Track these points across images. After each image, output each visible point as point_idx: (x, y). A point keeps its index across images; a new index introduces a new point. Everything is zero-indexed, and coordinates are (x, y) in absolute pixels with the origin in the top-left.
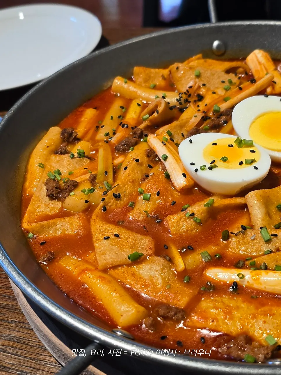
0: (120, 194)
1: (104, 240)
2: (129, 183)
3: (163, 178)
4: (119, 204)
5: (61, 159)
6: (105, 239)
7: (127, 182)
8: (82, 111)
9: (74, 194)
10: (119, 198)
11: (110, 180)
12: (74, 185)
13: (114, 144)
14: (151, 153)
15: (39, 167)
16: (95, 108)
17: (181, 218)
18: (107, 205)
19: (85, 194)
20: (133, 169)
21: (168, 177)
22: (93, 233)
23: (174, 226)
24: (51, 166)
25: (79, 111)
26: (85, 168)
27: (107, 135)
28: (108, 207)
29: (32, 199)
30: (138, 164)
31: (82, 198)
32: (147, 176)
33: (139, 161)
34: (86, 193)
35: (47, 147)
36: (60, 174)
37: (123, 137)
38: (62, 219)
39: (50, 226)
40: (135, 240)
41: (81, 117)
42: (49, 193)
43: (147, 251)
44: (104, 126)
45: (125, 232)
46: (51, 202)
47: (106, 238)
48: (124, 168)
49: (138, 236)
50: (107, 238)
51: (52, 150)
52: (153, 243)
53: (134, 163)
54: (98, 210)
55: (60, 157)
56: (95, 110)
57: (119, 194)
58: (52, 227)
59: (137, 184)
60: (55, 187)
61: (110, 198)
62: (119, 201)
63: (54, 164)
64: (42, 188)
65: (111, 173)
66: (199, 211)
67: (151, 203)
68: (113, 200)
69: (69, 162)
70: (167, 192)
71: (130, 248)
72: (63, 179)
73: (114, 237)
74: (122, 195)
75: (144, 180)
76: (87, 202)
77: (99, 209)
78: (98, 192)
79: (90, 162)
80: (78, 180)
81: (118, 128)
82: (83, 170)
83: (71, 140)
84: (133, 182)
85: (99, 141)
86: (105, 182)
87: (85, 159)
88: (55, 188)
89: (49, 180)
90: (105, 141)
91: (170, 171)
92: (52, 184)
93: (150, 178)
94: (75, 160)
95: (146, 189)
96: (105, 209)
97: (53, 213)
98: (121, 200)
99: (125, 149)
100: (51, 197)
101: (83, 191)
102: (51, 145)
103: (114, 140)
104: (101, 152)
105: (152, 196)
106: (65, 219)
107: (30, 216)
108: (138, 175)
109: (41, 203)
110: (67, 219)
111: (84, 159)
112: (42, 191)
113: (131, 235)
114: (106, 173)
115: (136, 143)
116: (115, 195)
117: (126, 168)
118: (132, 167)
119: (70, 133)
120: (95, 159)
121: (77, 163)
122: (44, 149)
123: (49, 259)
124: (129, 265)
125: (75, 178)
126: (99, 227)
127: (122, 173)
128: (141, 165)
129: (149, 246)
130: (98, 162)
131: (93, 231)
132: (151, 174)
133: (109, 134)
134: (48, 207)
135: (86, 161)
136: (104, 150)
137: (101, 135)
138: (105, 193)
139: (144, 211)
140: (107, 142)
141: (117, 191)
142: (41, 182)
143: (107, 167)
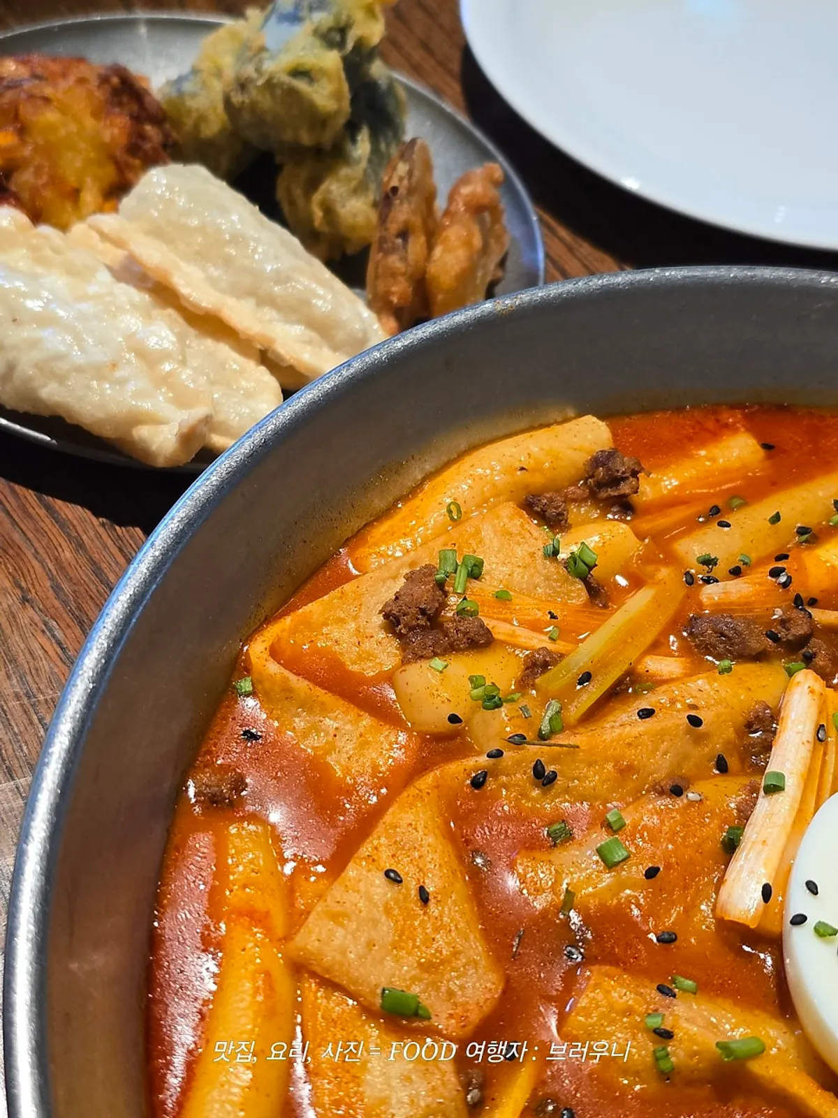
0: (556, 776)
1: (382, 875)
2: (610, 766)
3: (715, 833)
4: (529, 799)
5: (520, 534)
6: (387, 873)
7: (607, 760)
8: (726, 426)
9: (441, 672)
10: (544, 785)
11: (576, 710)
12: (472, 640)
13: (701, 605)
14: (767, 723)
15: (444, 510)
16: (767, 447)
17: (629, 1011)
18: (496, 777)
19: (469, 693)
20: (661, 735)
21: (730, 847)
22: (380, 828)
23: (588, 1016)
24: (478, 532)
25: (718, 421)
26: (550, 613)
27: (708, 562)
28: (491, 784)
29: (340, 589)
30: (687, 732)
31: (448, 700)
32: (677, 791)
33: (701, 728)
34: (476, 692)
35: (522, 469)
36: (475, 573)
37: (747, 606)
38: (354, 711)
39: (308, 705)
40: (456, 954)
41: (703, 444)
42: (391, 610)
43: (451, 1016)
44: (728, 525)
45: (459, 903)
46: (382, 635)
47: (392, 875)
48: (642, 710)
49: (476, 948)
50: (393, 877)
51: (527, 486)
52: (487, 1009)
53: (680, 722)
54: (459, 770)
55: (522, 526)
56: (761, 453)
57: (554, 775)
58: (310, 710)
59: (630, 786)
60: (423, 606)
61: (518, 763)
62: (536, 793)
63: (487, 532)
64: (395, 578)
65: (595, 691)
66: (692, 1039)
67: (607, 879)
68: (523, 776)
69: (528, 560)
70: (686, 888)
71: (420, 965)
72: (465, 599)
73: (414, 893)
74: (560, 781)
75: (661, 793)
76: (454, 719)
77: (465, 770)
78: (503, 722)
79: (585, 605)
80: (500, 630)
81: (761, 562)
82: (540, 614)
83: (603, 495)
84: (625, 771)
85: (671, 559)
86: (555, 706)
87: (580, 585)
88: (420, 609)
89: (429, 570)
90: (687, 573)
91: (751, 834)
92: (423, 592)
93: (680, 802)
94: (551, 567)
95: (635, 827)
96: (478, 783)
97: (355, 668)
98: (544, 794)
99: (714, 647)
100: (392, 621)
101: (475, 681)
102: (539, 470)
103: (711, 594)
104: (639, 601)
105: (633, 860)
106: (359, 715)
107: (294, 631)
108: (660, 765)
109: (355, 618)
110: (367, 721)
111: (573, 584)
112: (389, 583)
113: (461, 925)
114: (586, 678)
115: (760, 657)
116: (539, 767)
117: (646, 714)
118: (662, 729)
119: (616, 474)
120: (605, 607)
121: (547, 579)
122: (508, 470)
123: (214, 795)
124: (368, 1011)
125: (498, 619)
126: (411, 824)
127: (624, 717)
128: (699, 740)
129: (468, 1011)
130: (605, 621)
131: (384, 820)
132: (690, 795)
133: (716, 564)
134: (359, 643)
135: (578, 594)
136: (657, 602)
137: (693, 548)
138: (519, 741)
139: (565, 886)
140: (691, 580)
141: (555, 759)
142: (407, 559)
143: (604, 663)
